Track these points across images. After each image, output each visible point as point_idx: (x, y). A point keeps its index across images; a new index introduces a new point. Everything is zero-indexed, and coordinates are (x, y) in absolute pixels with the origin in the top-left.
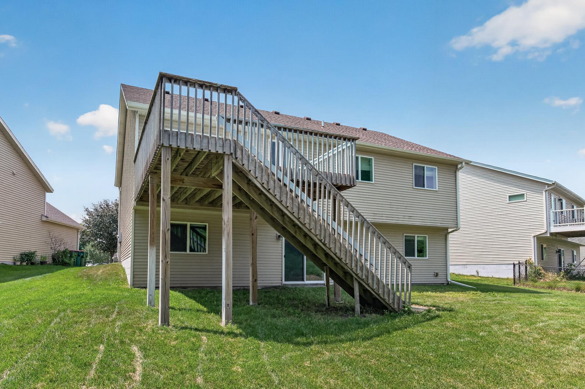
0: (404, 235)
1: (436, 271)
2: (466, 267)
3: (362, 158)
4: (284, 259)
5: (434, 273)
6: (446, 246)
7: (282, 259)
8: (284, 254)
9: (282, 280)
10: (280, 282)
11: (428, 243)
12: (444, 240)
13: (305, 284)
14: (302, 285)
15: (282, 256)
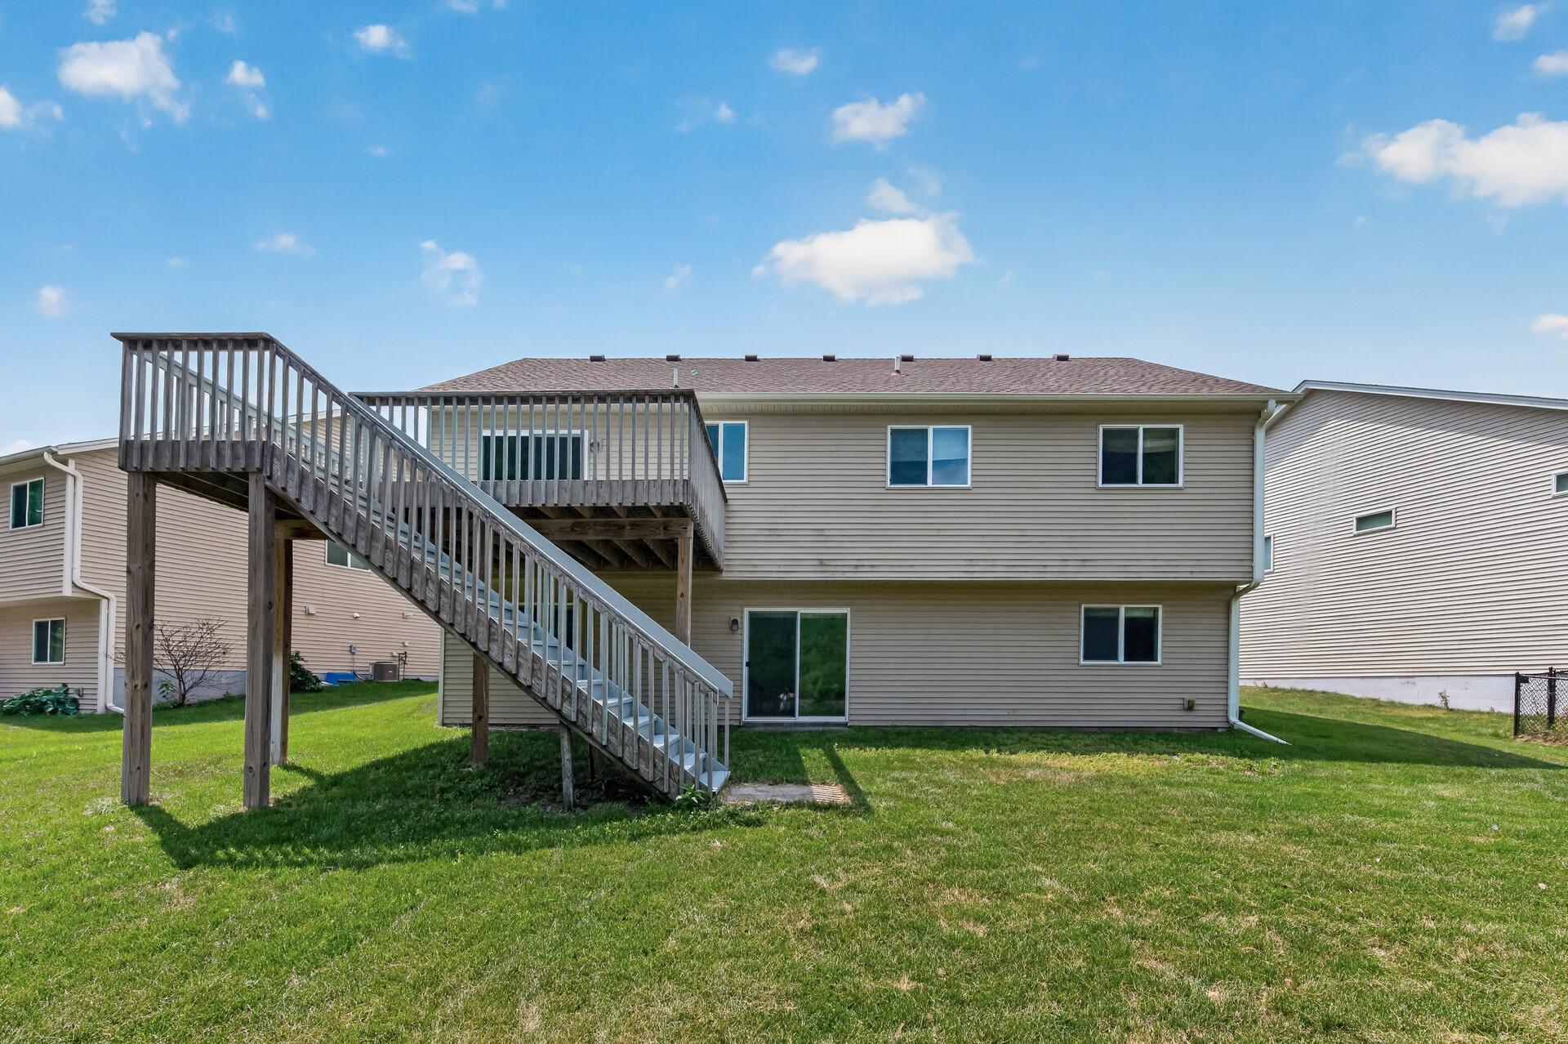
0: (1083, 606)
1: (1188, 697)
2: (1414, 683)
3: (935, 431)
4: (745, 670)
5: (1181, 702)
6: (1228, 630)
7: (741, 669)
8: (746, 659)
9: (740, 714)
10: (737, 717)
11: (1164, 624)
12: (1223, 615)
13: (796, 724)
14: (790, 724)
15: (742, 663)
